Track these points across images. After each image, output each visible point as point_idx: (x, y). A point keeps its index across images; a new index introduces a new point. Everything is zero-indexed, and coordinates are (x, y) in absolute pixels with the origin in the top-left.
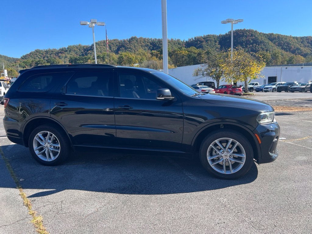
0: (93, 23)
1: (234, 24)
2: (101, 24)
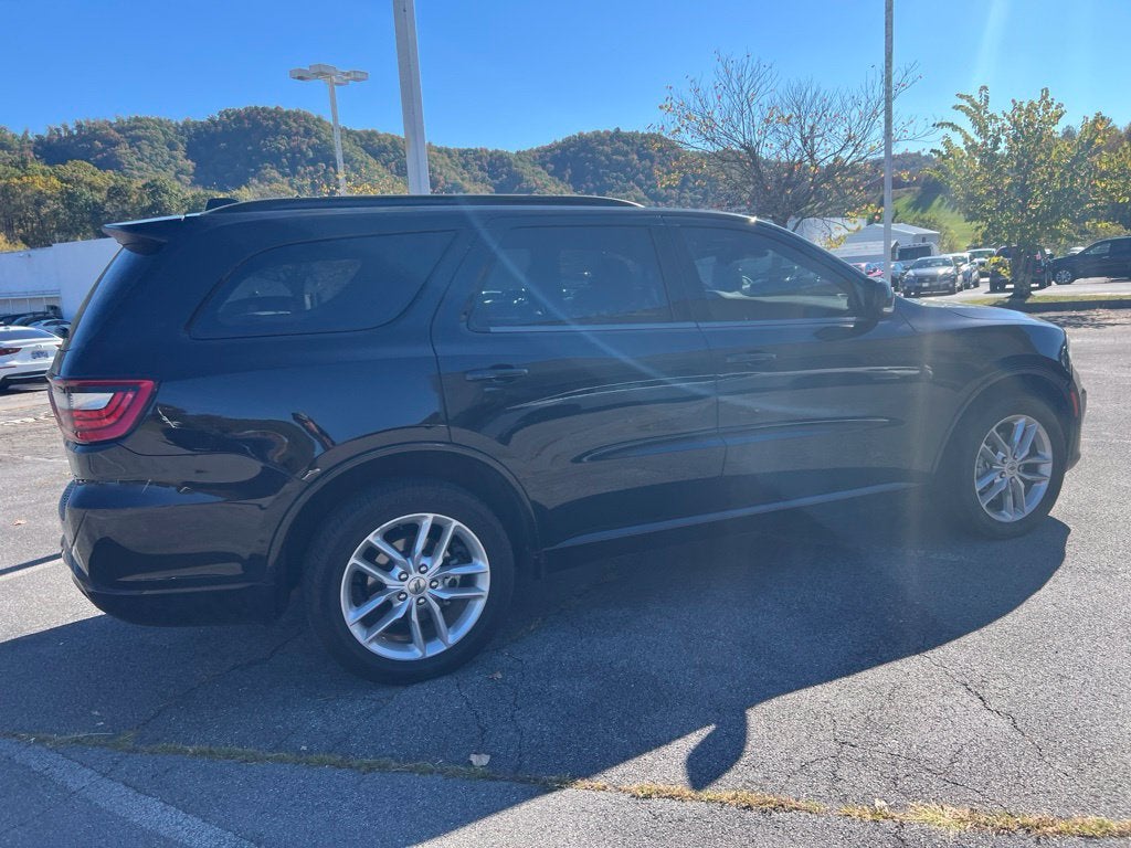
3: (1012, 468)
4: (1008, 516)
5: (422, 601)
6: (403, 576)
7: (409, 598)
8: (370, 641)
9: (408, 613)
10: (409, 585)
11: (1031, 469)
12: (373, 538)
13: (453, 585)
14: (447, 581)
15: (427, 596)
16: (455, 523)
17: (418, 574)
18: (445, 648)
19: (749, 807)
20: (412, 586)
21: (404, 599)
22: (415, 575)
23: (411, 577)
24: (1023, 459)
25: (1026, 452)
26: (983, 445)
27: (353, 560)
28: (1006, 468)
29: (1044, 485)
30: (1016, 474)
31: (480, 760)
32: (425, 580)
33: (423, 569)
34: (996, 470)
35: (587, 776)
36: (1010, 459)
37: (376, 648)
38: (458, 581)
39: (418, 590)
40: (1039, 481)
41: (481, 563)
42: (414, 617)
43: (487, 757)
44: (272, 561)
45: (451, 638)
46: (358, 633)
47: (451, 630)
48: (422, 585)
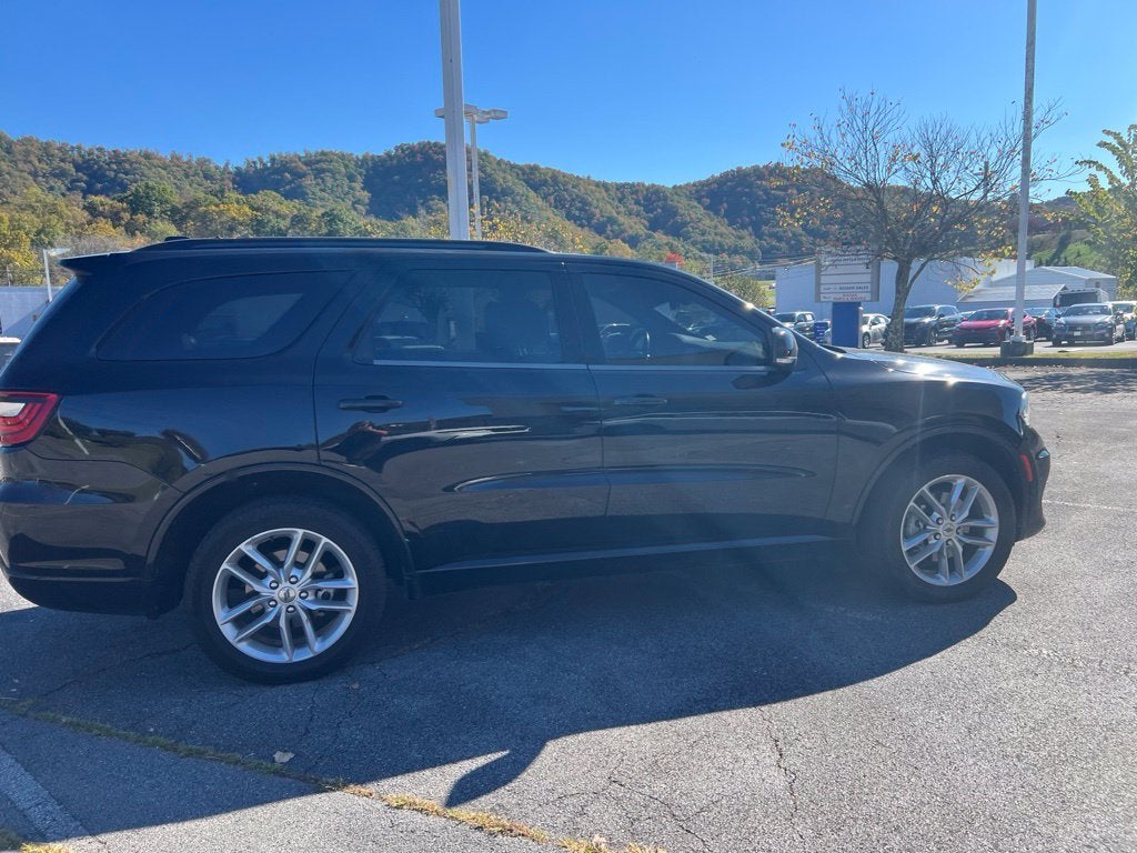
1: (479, 122)
3: (949, 530)
4: (943, 580)
5: (291, 609)
6: (274, 585)
7: (279, 605)
8: (240, 641)
9: (277, 618)
10: (279, 594)
11: (977, 533)
12: (246, 547)
13: (326, 597)
14: (320, 593)
15: (296, 604)
16: (325, 540)
17: (288, 584)
18: (311, 655)
19: (480, 828)
20: (282, 594)
21: (274, 606)
22: (285, 584)
23: (281, 586)
24: (963, 521)
25: (966, 514)
26: (912, 503)
27: (225, 566)
28: (941, 529)
29: (989, 550)
30: (953, 536)
31: (282, 757)
32: (295, 591)
33: (292, 580)
34: (930, 531)
35: (361, 781)
36: (947, 521)
37: (244, 647)
38: (332, 595)
39: (287, 599)
40: (984, 546)
41: (350, 579)
42: (283, 623)
43: (291, 755)
44: (150, 560)
45: (318, 646)
46: (228, 631)
47: (319, 639)
48: (292, 595)
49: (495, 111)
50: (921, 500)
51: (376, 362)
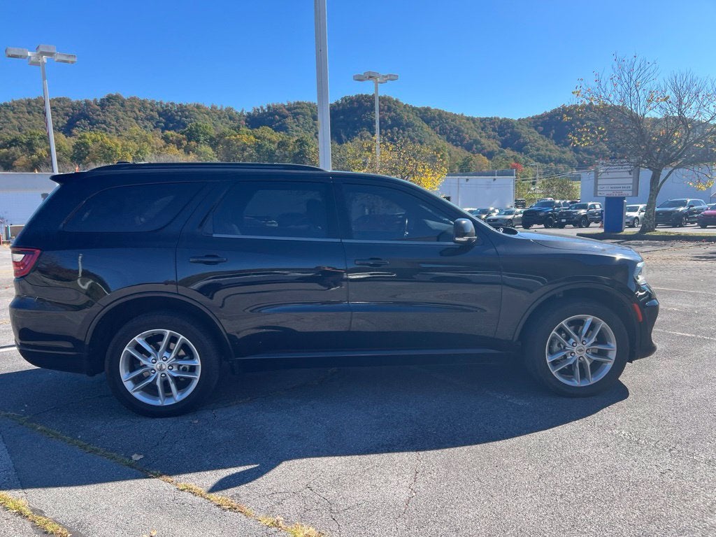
0: (43, 53)
1: (379, 82)
2: (64, 58)
3: (580, 350)
4: (576, 383)
5: (163, 375)
6: (154, 361)
7: (157, 373)
8: (135, 391)
9: (155, 379)
10: (156, 366)
11: (603, 353)
12: (138, 339)
13: (184, 370)
14: (181, 368)
15: (166, 373)
16: (182, 337)
17: (162, 361)
18: (174, 402)
19: (219, 506)
21: (154, 373)
22: (160, 361)
23: (158, 362)
24: (592, 345)
25: (593, 340)
26: (554, 332)
27: (126, 349)
28: (575, 350)
29: (610, 365)
30: (584, 354)
31: (136, 457)
32: (165, 365)
33: (165, 359)
34: (567, 350)
35: (170, 474)
36: (580, 344)
37: (137, 395)
38: (188, 369)
39: (161, 369)
40: (606, 362)
41: (196, 361)
42: (158, 383)
43: (142, 457)
44: (87, 343)
45: (178, 397)
46: (129, 386)
47: (179, 393)
48: (164, 367)
49: (390, 75)
50: (561, 330)
51: (214, 235)
